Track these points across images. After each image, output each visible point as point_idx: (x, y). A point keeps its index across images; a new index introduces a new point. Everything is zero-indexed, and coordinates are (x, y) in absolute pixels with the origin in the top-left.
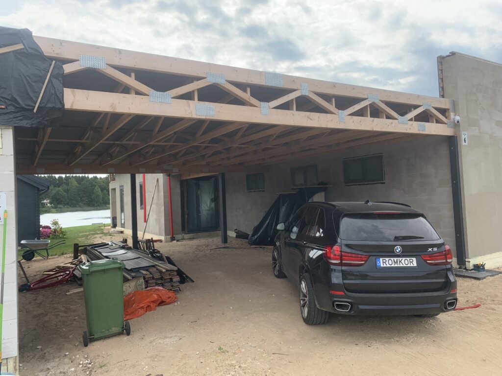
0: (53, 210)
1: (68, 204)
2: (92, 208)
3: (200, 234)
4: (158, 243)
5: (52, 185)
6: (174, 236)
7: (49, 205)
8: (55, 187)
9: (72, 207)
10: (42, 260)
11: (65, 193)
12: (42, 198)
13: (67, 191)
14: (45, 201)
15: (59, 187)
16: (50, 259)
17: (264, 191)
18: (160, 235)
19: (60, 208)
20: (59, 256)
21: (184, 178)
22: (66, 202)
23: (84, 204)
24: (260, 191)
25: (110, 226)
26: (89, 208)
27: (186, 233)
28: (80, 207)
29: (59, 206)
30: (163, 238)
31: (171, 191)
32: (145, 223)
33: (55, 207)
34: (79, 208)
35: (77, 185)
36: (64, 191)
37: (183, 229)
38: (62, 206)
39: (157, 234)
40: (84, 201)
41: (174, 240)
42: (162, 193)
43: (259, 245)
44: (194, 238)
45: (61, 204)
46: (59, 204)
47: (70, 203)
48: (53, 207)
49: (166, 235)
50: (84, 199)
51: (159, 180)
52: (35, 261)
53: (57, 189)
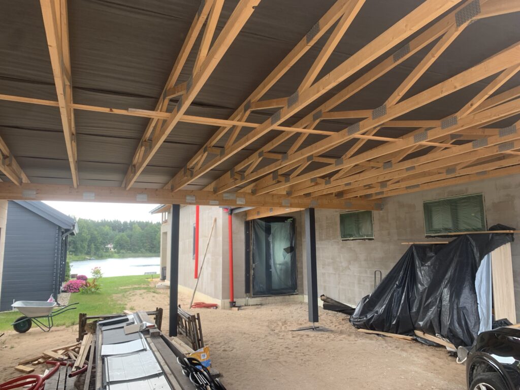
0: (116, 255)
1: (130, 249)
2: (153, 254)
3: (271, 299)
4: (212, 308)
5: (117, 230)
6: (235, 300)
7: (112, 250)
8: (119, 232)
9: (134, 253)
10: (40, 333)
11: (128, 239)
12: (107, 242)
13: (130, 236)
14: (109, 246)
15: (123, 232)
16: (52, 331)
17: (373, 239)
18: (216, 297)
19: (123, 253)
20: (67, 327)
21: (250, 218)
22: (128, 248)
23: (146, 250)
24: (365, 239)
25: (159, 277)
26: (151, 254)
27: (250, 297)
28: (142, 252)
29: (122, 251)
30: (218, 302)
31: (233, 236)
32: (197, 279)
33: (118, 253)
34: (140, 254)
35: (141, 230)
36: (128, 236)
37: (247, 290)
38: (124, 251)
39: (211, 296)
40: (146, 247)
41: (234, 306)
42: (220, 238)
43: (374, 330)
44: (261, 305)
45: (124, 249)
46: (121, 249)
47: (132, 249)
48: (115, 252)
49: (223, 298)
50: (146, 245)
51: (217, 221)
52: (30, 334)
53: (121, 234)
